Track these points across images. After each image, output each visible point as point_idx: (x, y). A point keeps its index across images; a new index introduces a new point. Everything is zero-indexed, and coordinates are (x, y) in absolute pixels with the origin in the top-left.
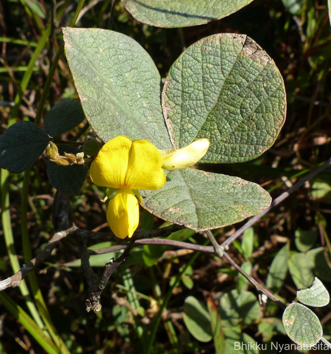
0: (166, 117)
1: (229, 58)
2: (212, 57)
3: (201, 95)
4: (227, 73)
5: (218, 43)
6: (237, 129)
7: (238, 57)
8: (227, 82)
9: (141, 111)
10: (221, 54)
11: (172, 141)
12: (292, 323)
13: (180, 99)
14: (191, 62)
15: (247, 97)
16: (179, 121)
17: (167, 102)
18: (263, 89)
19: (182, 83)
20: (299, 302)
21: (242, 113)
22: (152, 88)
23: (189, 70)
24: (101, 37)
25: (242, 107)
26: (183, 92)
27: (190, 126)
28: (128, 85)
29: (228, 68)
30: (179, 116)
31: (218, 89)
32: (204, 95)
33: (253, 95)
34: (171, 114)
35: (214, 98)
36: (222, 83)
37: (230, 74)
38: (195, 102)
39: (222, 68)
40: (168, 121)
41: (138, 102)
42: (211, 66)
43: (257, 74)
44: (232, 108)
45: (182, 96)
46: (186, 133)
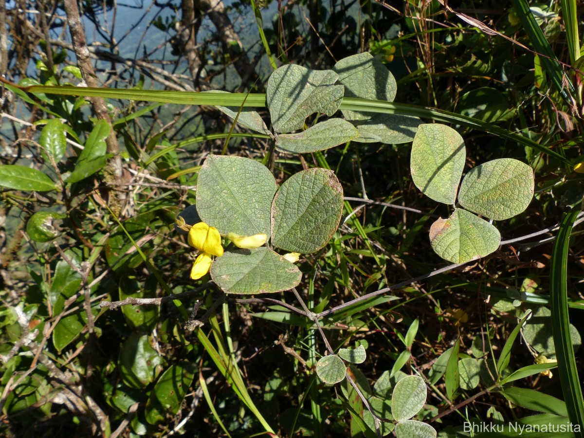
0: (272, 217)
1: (318, 185)
2: (308, 183)
3: (296, 206)
4: (315, 194)
5: (314, 174)
6: (310, 233)
7: (324, 185)
8: (314, 200)
9: (253, 210)
10: (314, 181)
11: (272, 232)
12: (324, 366)
13: (283, 206)
14: (295, 184)
15: (321, 212)
16: (279, 220)
17: (275, 207)
18: (330, 209)
19: (286, 197)
20: (339, 356)
21: (315, 222)
22: (267, 197)
23: (292, 189)
24: (237, 162)
25: (316, 218)
26: (286, 202)
27: (285, 225)
28: (247, 193)
29: (316, 191)
30: (280, 217)
31: (307, 204)
32: (298, 206)
33: (324, 212)
34: (276, 215)
35: (303, 209)
36: (311, 200)
37: (316, 195)
38: (291, 210)
39: (312, 191)
40: (272, 219)
41: (253, 205)
42: (306, 188)
43: (331, 198)
44: (311, 218)
45: (285, 204)
46: (282, 229)
